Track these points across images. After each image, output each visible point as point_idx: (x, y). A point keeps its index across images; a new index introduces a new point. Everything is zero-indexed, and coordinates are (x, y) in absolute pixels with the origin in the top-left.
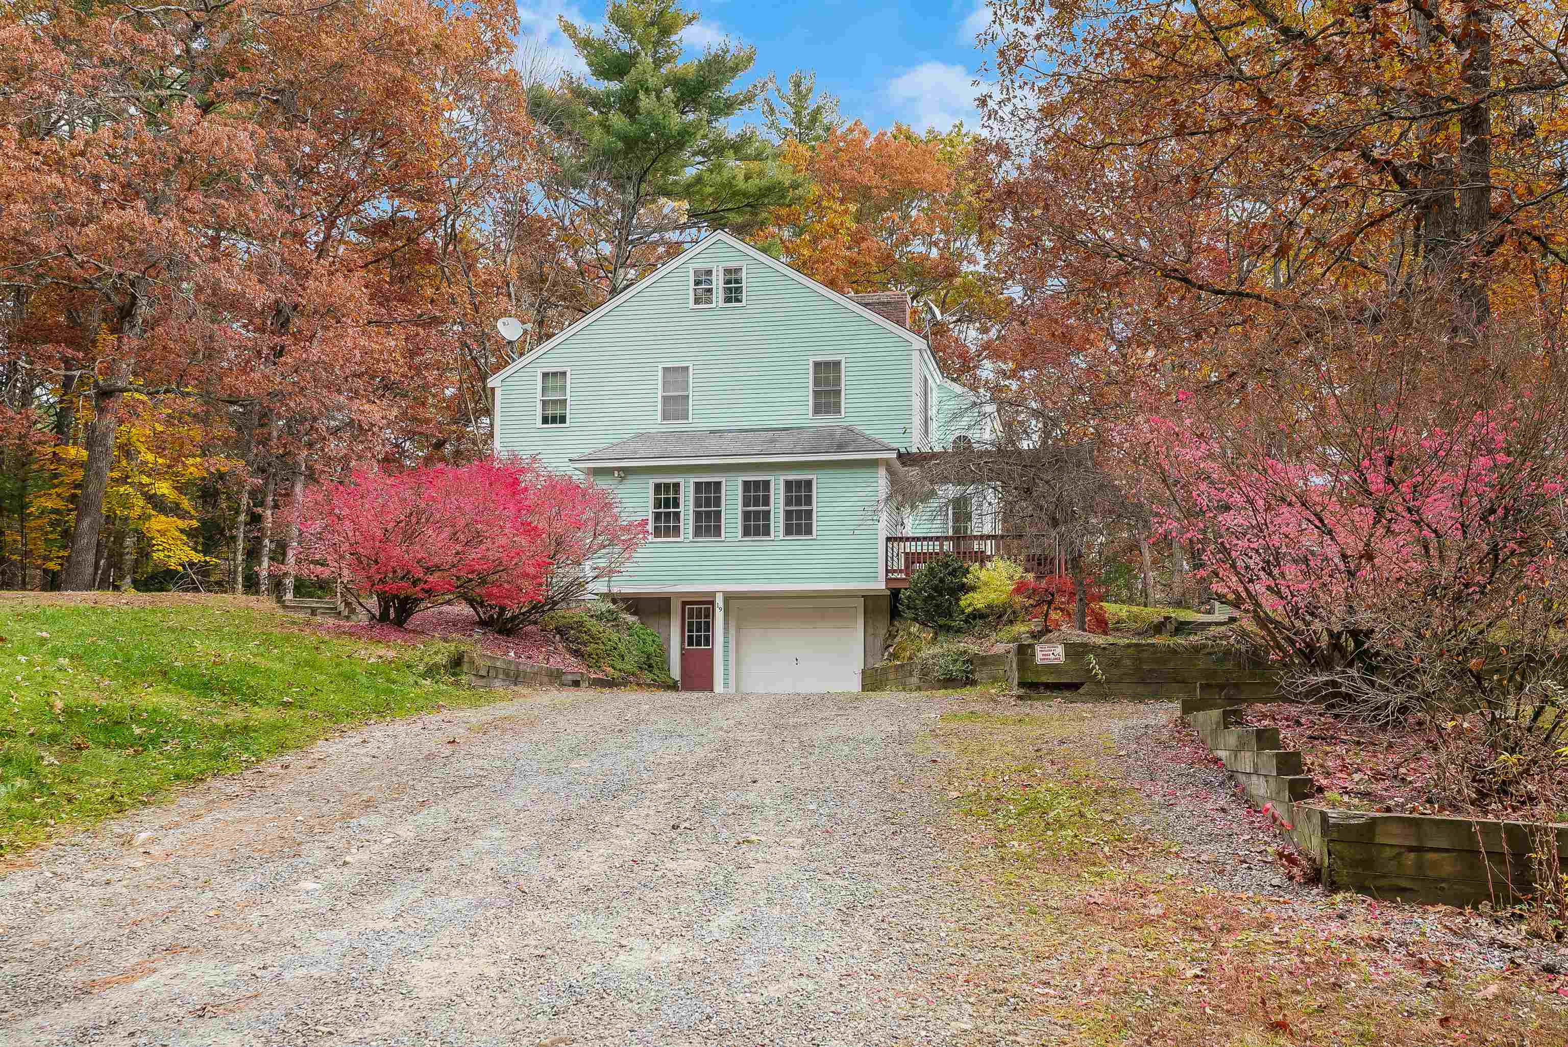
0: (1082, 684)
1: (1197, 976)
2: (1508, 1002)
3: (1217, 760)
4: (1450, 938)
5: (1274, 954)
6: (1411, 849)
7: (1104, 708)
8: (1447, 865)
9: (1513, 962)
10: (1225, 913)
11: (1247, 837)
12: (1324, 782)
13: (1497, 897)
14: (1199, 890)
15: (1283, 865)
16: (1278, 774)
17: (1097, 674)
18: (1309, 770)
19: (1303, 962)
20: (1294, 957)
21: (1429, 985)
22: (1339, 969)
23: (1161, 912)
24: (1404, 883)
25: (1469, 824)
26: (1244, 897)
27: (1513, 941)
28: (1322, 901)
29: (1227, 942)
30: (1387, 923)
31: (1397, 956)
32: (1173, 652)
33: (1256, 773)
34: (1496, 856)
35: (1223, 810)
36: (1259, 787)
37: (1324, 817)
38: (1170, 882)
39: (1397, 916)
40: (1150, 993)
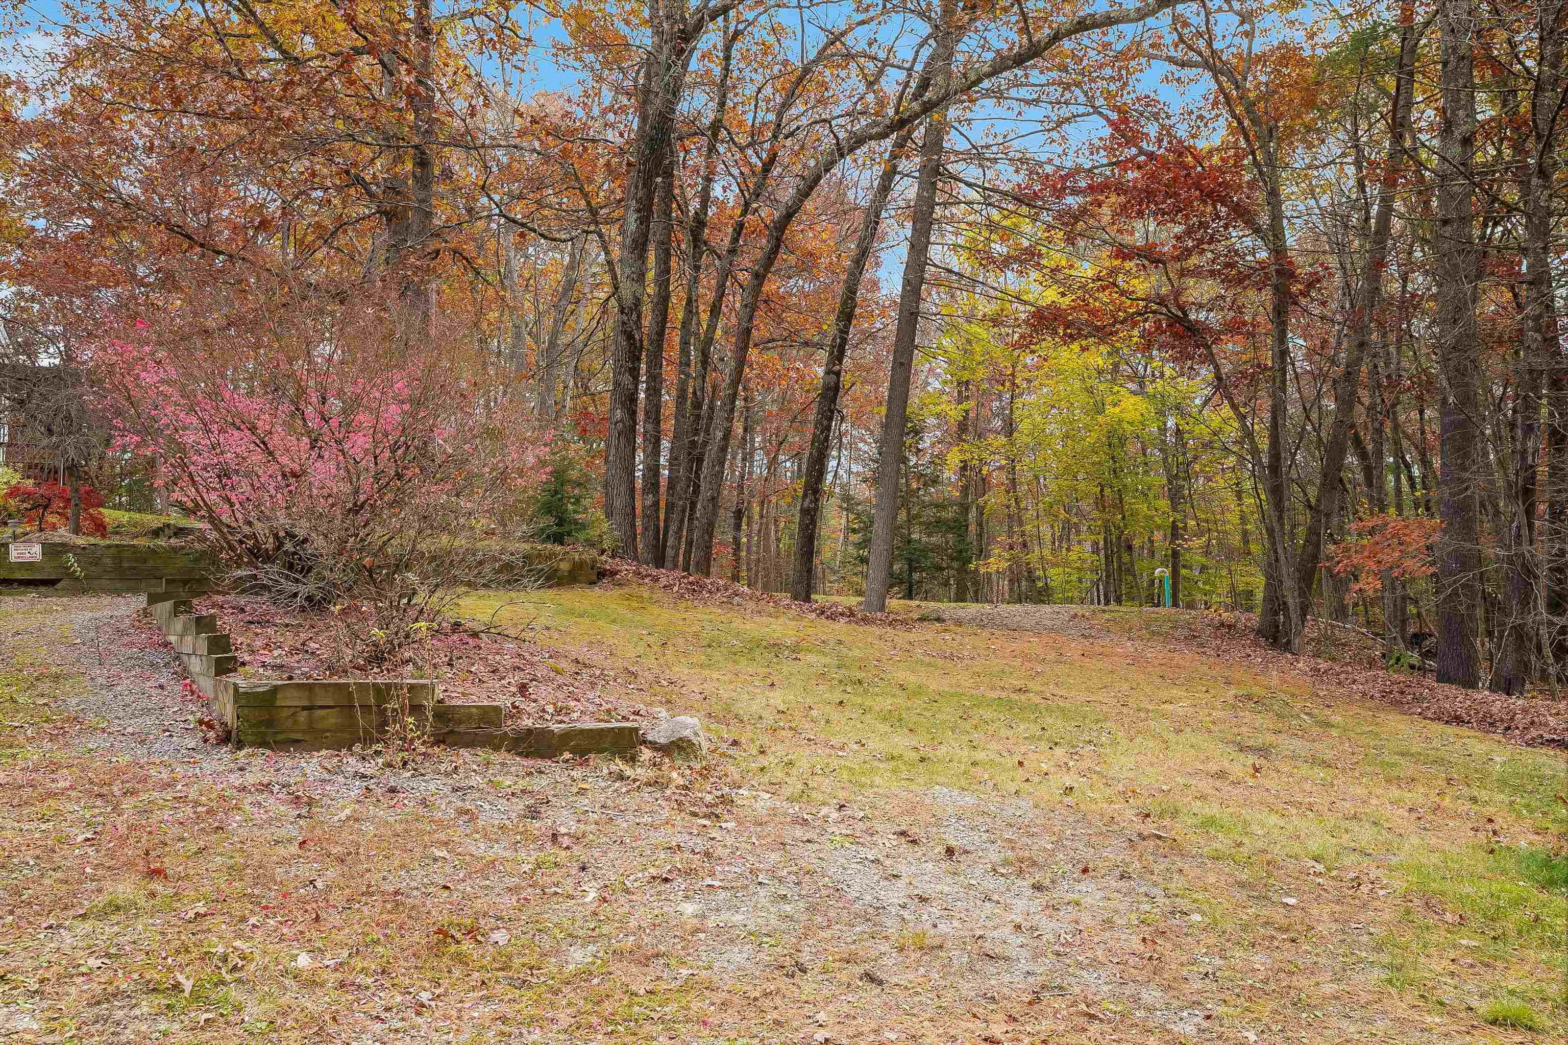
0: (59, 580)
1: (87, 840)
2: (357, 820)
3: (166, 644)
4: (327, 776)
5: (171, 809)
6: (304, 708)
7: (76, 602)
8: (330, 719)
9: (367, 788)
10: (135, 777)
11: (176, 709)
12: (247, 658)
13: (365, 739)
14: (114, 760)
15: (202, 731)
16: (209, 653)
17: (75, 571)
18: (237, 649)
19: (195, 812)
20: (189, 810)
21: (299, 816)
22: (226, 814)
23: (68, 784)
24: (299, 736)
25: (348, 685)
26: (158, 762)
27: (369, 772)
28: (227, 757)
29: (127, 804)
30: (278, 770)
31: (280, 796)
32: (153, 552)
33: (194, 653)
34: (366, 708)
35: (161, 687)
36: (196, 665)
37: (236, 687)
38: (88, 755)
39: (289, 763)
40: (32, 863)
